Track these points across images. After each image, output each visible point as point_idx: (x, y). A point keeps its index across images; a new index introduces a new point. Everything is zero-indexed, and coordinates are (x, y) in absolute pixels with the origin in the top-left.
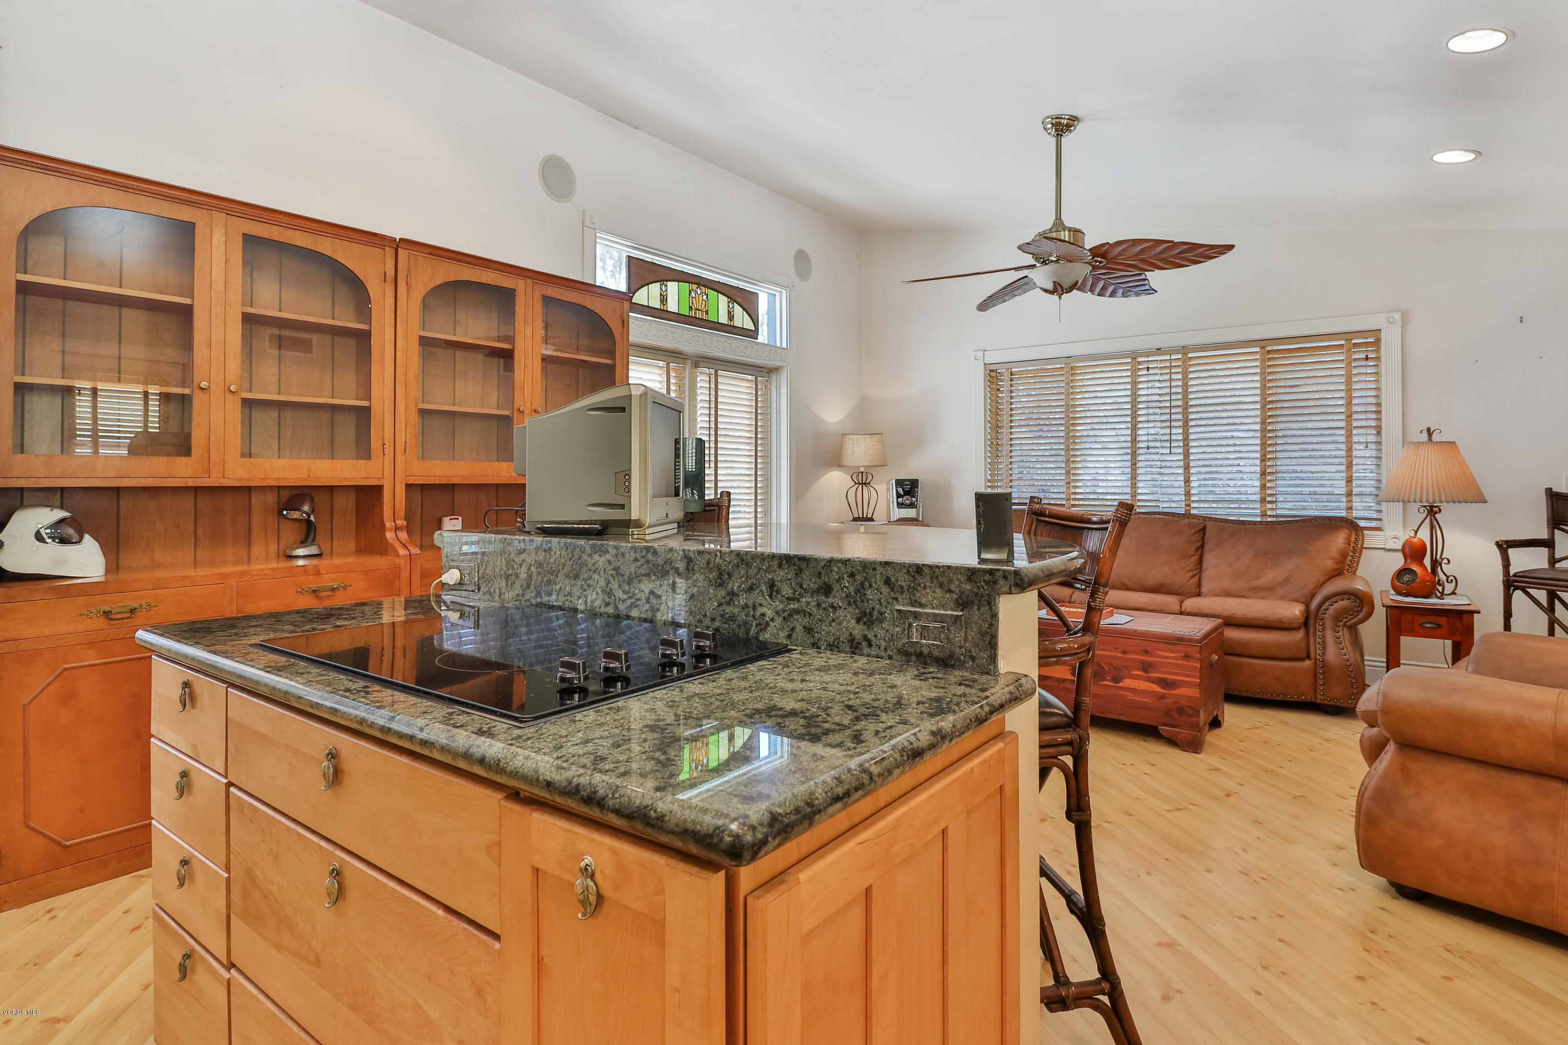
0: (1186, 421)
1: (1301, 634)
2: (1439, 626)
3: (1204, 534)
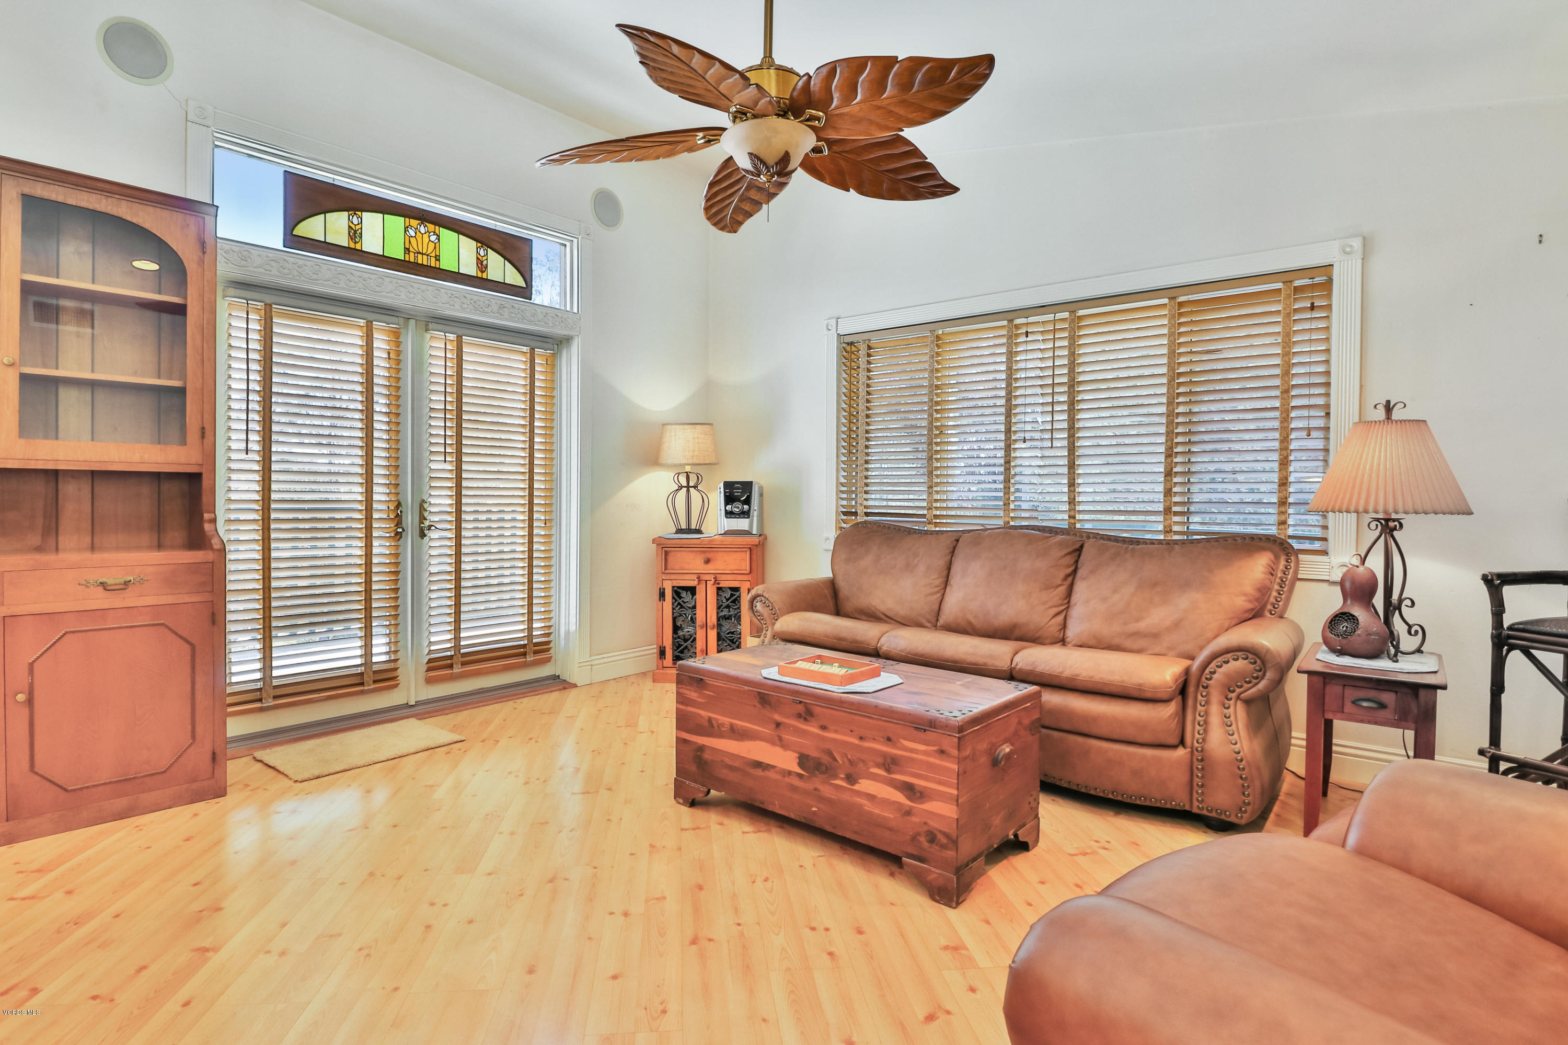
0: (1072, 403)
1: (1171, 709)
2: (1382, 706)
3: (1079, 556)
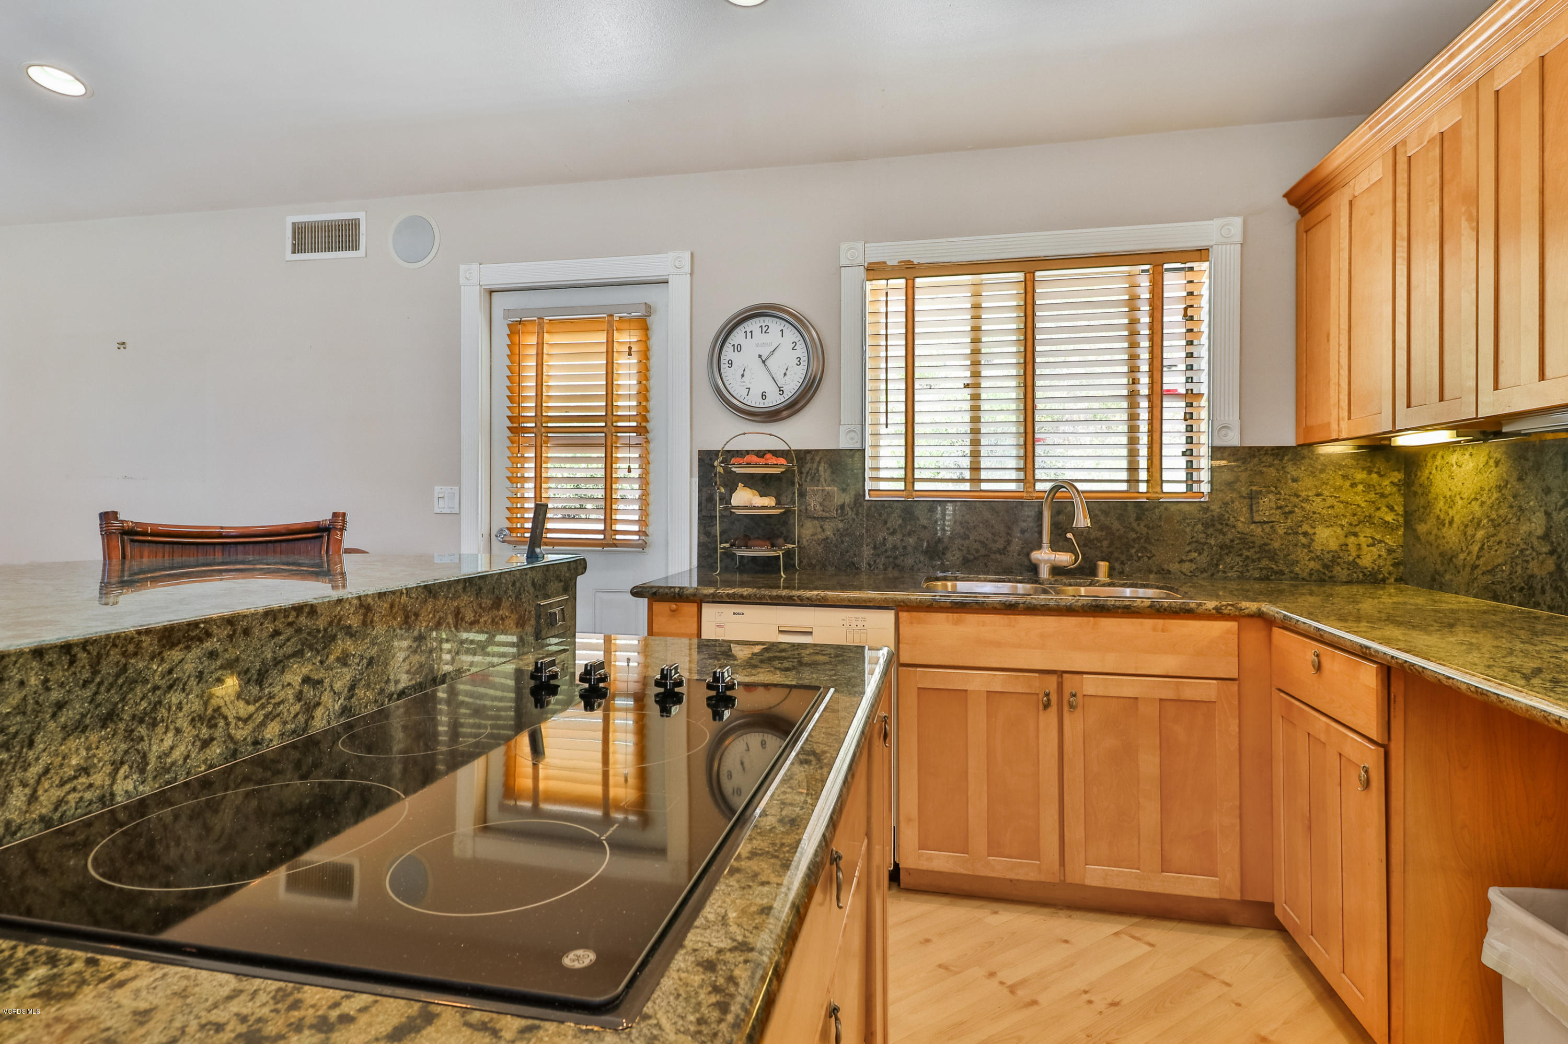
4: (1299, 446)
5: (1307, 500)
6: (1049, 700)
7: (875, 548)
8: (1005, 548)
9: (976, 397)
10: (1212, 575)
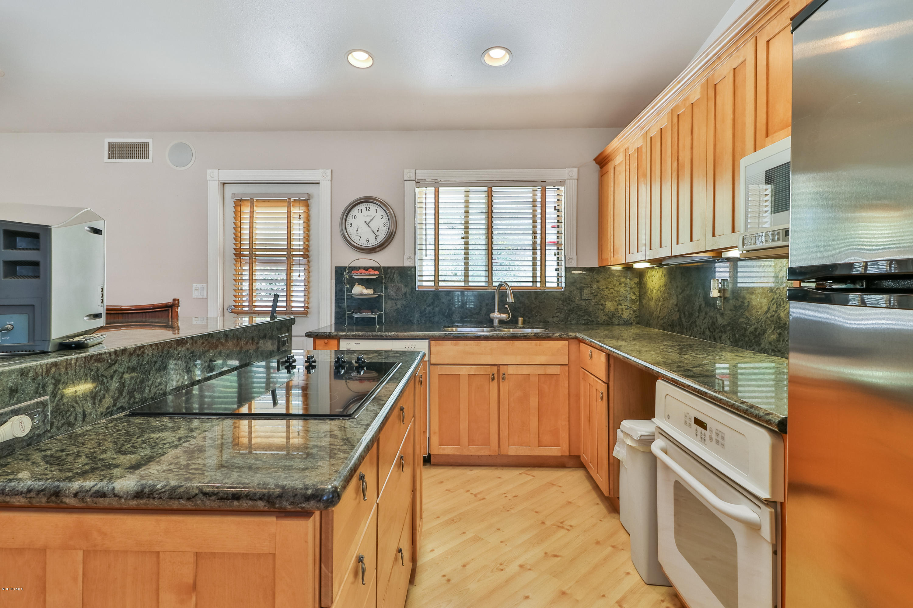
4: (600, 267)
5: (602, 290)
6: (494, 377)
7: (421, 313)
8: (479, 312)
9: (467, 243)
10: (566, 323)
